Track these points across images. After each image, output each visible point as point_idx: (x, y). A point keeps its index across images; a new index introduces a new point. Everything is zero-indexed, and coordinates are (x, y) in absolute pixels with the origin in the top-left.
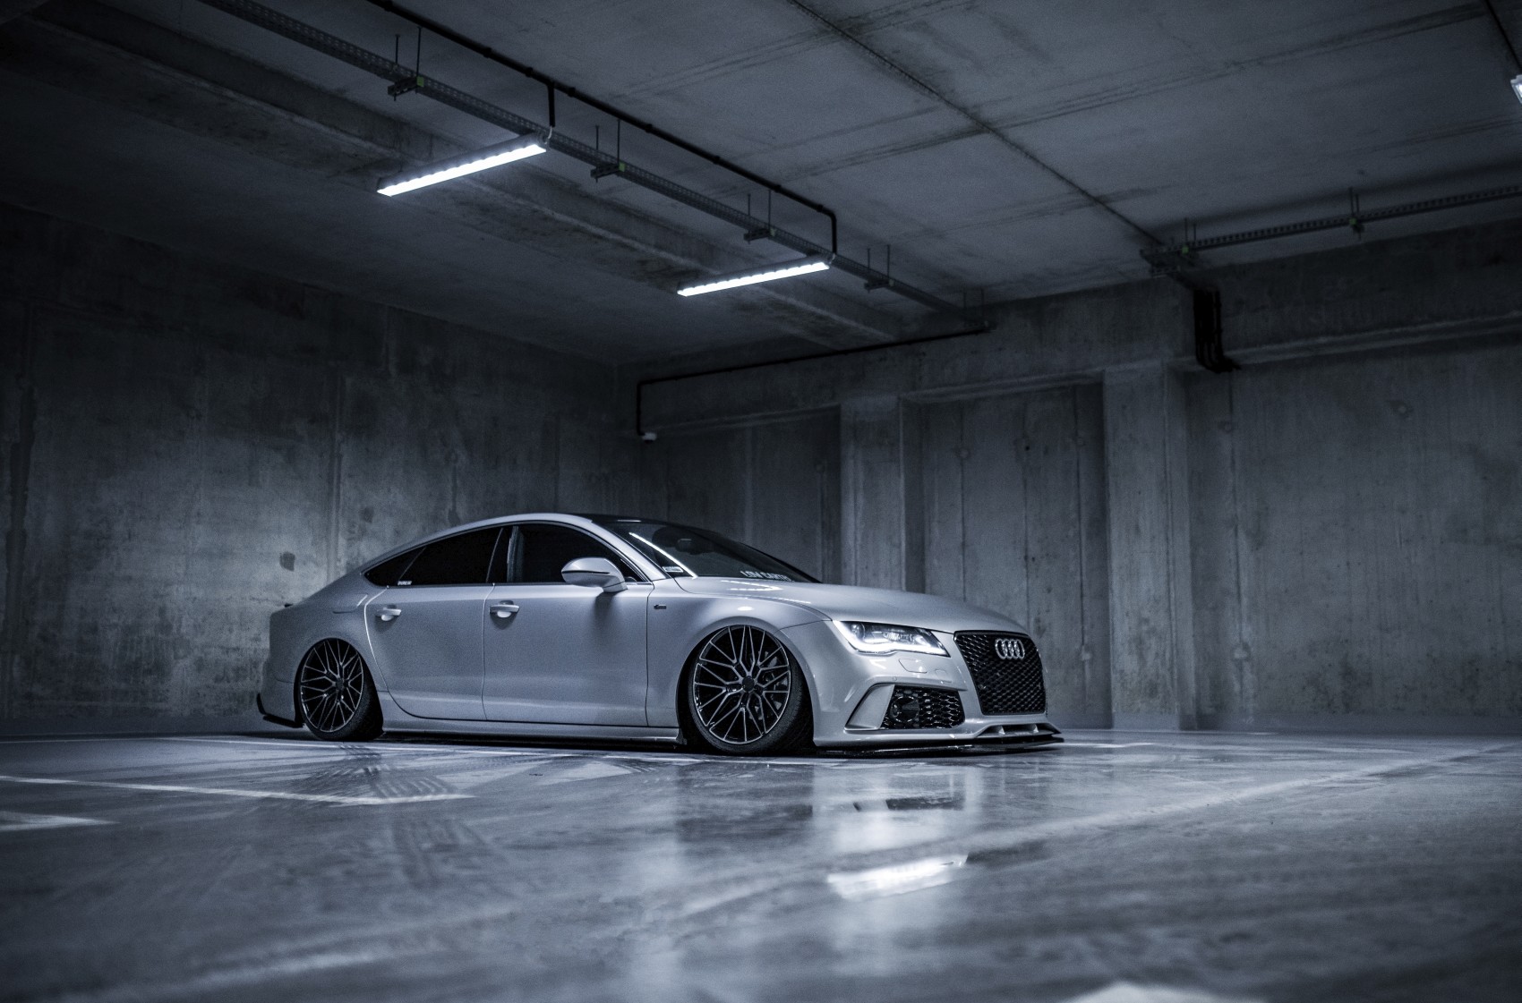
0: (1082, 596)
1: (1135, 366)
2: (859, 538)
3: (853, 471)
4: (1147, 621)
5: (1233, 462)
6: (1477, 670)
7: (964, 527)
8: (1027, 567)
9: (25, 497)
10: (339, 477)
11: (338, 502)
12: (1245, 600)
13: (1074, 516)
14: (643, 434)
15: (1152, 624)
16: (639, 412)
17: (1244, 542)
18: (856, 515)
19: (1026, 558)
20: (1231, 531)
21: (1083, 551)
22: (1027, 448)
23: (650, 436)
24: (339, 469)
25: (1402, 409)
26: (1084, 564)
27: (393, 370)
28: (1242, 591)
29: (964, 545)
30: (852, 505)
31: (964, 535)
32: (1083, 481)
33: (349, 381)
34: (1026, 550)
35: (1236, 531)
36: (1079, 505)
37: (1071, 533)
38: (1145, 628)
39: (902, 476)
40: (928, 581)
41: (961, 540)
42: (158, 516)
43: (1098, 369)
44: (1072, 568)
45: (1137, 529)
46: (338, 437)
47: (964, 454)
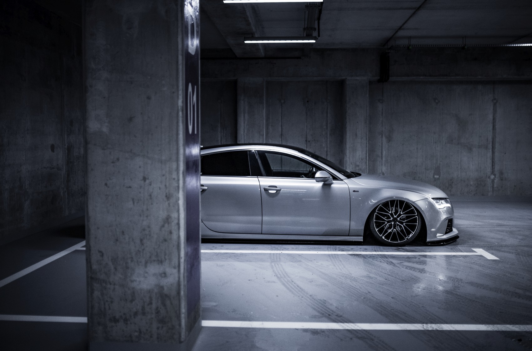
0: (327, 155)
1: (358, 78)
3: (243, 105)
4: (358, 166)
5: (382, 113)
6: (453, 182)
7: (282, 128)
8: (306, 144)
12: (384, 159)
13: (325, 127)
15: (360, 167)
17: (384, 139)
18: (244, 123)
19: (306, 141)
20: (381, 136)
21: (328, 140)
22: (308, 101)
25: (437, 101)
26: (328, 145)
28: (383, 156)
29: (282, 135)
30: (243, 119)
31: (282, 131)
32: (329, 115)
34: (306, 138)
35: (382, 136)
36: (327, 124)
37: (324, 133)
38: (357, 168)
41: (281, 133)
43: (344, 78)
44: (324, 145)
45: (356, 135)
47: (282, 101)
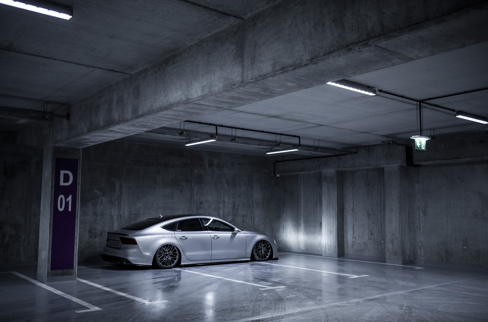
0: (382, 226)
1: (392, 165)
2: (326, 207)
3: (325, 189)
4: (394, 235)
5: (419, 192)
6: (480, 254)
7: (353, 205)
8: (368, 216)
9: (121, 207)
10: (194, 195)
11: (193, 201)
12: (421, 230)
13: (380, 204)
14: (276, 175)
15: (395, 235)
16: (275, 170)
17: (421, 214)
18: (325, 201)
19: (368, 214)
20: (418, 211)
21: (382, 213)
22: (369, 184)
23: (278, 176)
24: (194, 193)
25: (461, 180)
26: (382, 217)
27: (207, 167)
28: (421, 227)
29: (353, 210)
30: (324, 198)
31: (353, 207)
32: (382, 194)
33: (196, 171)
34: (368, 212)
35: (419, 210)
36: (381, 201)
37: (379, 208)
38: (394, 236)
39: (336, 191)
40: (345, 219)
41: (353, 208)
42: (150, 208)
43: (383, 166)
44: (379, 218)
45: (392, 210)
46: (193, 185)
47: (353, 185)
